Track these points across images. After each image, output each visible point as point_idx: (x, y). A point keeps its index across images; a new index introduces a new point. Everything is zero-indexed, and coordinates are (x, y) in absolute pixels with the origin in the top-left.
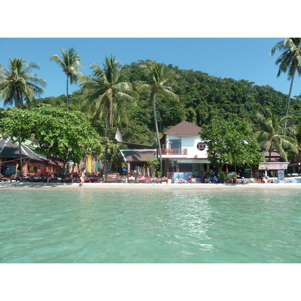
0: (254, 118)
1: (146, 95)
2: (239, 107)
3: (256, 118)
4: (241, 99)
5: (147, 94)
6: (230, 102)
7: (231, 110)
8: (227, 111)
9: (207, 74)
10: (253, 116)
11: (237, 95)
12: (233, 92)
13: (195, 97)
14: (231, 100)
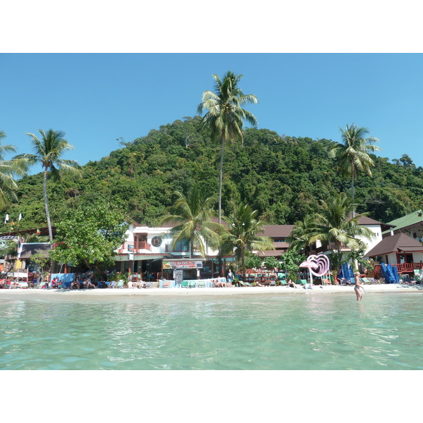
0: (319, 192)
1: (173, 164)
2: (300, 178)
3: (322, 193)
4: (305, 167)
5: (175, 163)
6: (291, 171)
7: (290, 182)
8: (285, 183)
9: (274, 133)
10: (317, 189)
11: (300, 161)
12: (295, 157)
13: (244, 166)
14: (292, 168)
